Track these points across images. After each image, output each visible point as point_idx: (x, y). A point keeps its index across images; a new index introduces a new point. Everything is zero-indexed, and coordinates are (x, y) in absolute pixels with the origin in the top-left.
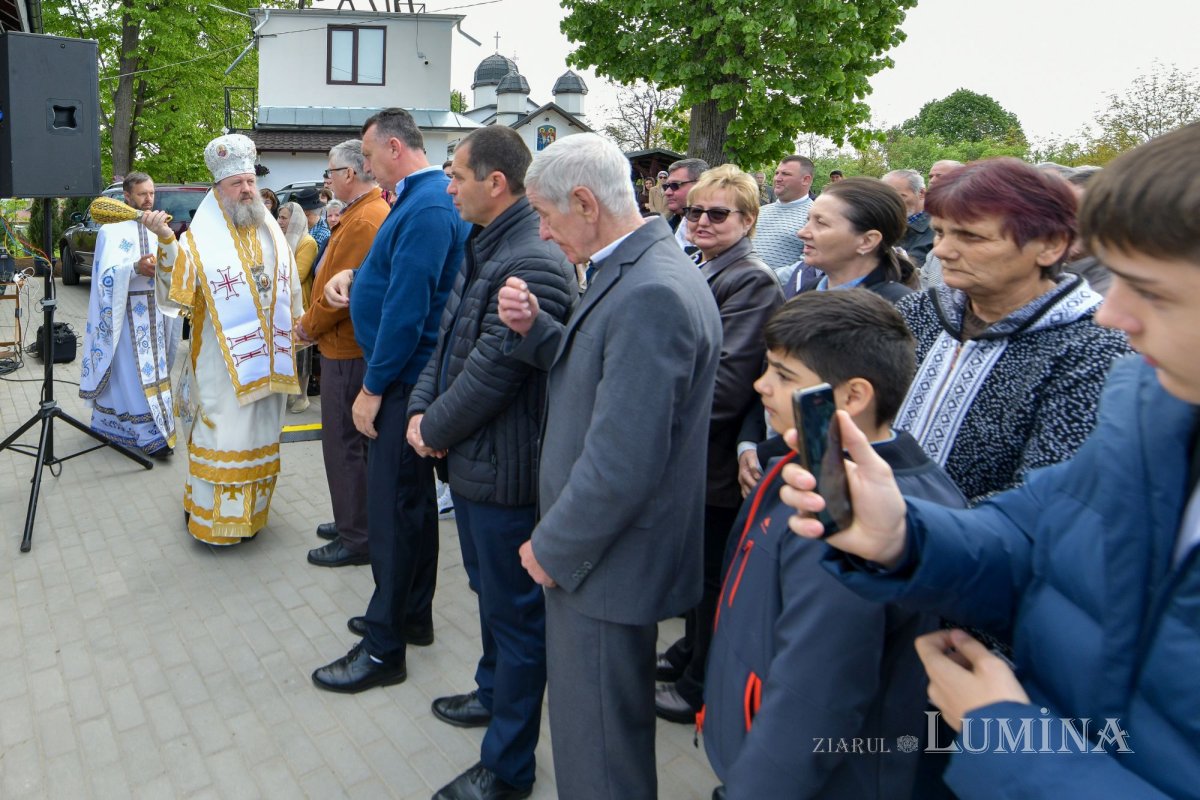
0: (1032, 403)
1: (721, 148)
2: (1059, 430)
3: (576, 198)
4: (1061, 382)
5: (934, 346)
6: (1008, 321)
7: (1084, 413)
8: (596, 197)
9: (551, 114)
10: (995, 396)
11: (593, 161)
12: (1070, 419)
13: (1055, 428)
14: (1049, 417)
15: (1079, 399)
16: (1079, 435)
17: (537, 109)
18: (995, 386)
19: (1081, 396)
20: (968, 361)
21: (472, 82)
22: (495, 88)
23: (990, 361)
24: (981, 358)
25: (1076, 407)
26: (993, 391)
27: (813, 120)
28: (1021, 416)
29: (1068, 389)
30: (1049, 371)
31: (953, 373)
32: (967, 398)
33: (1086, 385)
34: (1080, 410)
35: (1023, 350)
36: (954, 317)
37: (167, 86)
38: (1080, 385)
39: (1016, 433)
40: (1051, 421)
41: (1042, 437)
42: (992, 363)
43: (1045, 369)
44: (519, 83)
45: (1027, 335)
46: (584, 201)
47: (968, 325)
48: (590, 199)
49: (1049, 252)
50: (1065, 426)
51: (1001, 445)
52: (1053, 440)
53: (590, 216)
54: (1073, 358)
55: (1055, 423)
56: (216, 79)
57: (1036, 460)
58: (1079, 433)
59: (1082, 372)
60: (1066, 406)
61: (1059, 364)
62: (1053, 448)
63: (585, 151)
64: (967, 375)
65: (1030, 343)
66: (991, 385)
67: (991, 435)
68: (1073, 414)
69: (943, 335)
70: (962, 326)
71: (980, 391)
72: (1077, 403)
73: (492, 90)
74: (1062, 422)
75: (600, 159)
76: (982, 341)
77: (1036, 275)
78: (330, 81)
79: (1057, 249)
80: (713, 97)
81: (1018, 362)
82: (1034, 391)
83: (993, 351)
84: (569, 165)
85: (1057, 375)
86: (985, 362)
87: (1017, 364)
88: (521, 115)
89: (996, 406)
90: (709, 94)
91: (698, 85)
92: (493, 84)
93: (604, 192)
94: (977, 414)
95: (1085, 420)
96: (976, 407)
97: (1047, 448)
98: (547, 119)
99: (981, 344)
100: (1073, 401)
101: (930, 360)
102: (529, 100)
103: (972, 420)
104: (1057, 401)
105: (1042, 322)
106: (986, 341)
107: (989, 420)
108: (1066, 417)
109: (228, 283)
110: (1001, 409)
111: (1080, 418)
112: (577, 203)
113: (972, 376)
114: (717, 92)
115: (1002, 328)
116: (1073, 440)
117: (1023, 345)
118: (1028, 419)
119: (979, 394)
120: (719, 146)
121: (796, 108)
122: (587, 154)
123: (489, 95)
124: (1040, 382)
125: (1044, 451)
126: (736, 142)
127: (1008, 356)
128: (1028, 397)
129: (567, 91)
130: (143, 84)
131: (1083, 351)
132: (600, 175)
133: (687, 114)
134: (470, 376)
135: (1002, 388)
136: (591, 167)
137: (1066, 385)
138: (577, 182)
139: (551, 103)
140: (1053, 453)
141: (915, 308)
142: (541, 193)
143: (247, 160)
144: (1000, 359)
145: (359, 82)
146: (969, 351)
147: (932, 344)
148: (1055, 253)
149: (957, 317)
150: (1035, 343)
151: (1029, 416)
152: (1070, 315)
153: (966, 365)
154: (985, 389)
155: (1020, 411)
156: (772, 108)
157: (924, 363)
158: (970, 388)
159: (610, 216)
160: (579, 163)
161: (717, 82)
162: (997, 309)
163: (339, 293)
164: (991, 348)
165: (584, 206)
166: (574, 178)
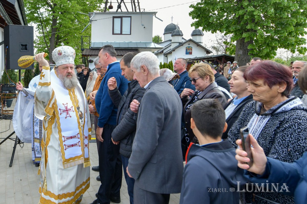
0: (273, 135)
1: (248, 54)
2: (279, 143)
3: (142, 68)
4: (281, 129)
5: (253, 117)
6: (271, 110)
7: (286, 138)
8: (147, 69)
9: (190, 43)
10: (265, 133)
11: (148, 59)
12: (282, 140)
13: (278, 142)
14: (277, 138)
15: (285, 134)
16: (285, 145)
17: (185, 41)
18: (266, 129)
19: (286, 133)
20: (260, 122)
21: (164, 33)
22: (171, 34)
23: (265, 122)
24: (263, 121)
25: (284, 136)
26: (265, 131)
27: (283, 44)
28: (270, 138)
29: (283, 130)
30: (278, 125)
31: (256, 125)
32: (258, 133)
33: (288, 130)
34: (285, 137)
35: (274, 119)
36: (258, 109)
37: (65, 36)
38: (286, 129)
39: (269, 144)
40: (278, 140)
41: (275, 145)
42: (266, 123)
43: (277, 124)
44: (179, 32)
45: (276, 114)
46: (144, 69)
47: (262, 111)
48: (146, 69)
49: (281, 88)
50: (281, 142)
51: (265, 147)
52: (277, 146)
53: (145, 73)
54: (285, 121)
55: (279, 141)
56: (80, 34)
57: (273, 152)
58: (285, 144)
59: (287, 125)
60: (282, 136)
61: (281, 123)
62: (277, 148)
63: (146, 56)
64: (259, 126)
65: (276, 117)
66: (265, 129)
67: (263, 144)
68: (283, 138)
69: (255, 114)
70: (260, 111)
71: (262, 131)
72: (285, 135)
73: (170, 35)
74: (280, 140)
75: (150, 58)
76: (263, 116)
77: (280, 95)
78: (113, 34)
79: (284, 87)
80: (243, 37)
81: (272, 122)
82: (274, 131)
83: (266, 119)
84: (141, 59)
85: (281, 126)
86: (264, 122)
87: (272, 123)
88: (180, 43)
89: (265, 135)
90: (242, 36)
91: (238, 33)
92: (171, 33)
93: (150, 67)
94: (260, 138)
95: (287, 140)
96: (260, 136)
97: (276, 148)
98: (189, 44)
99: (263, 117)
100: (284, 134)
101: (251, 122)
102: (183, 38)
103: (259, 140)
104: (280, 134)
105: (279, 110)
106: (265, 116)
107: (263, 139)
108: (281, 139)
109: (67, 110)
110: (266, 136)
111: (285, 139)
112: (142, 69)
113: (260, 126)
114: (244, 35)
115: (269, 112)
116: (283, 146)
117: (274, 117)
118: (273, 140)
119: (261, 132)
120: (247, 53)
121: (276, 40)
122: (146, 57)
123: (169, 36)
124: (276, 128)
125: (275, 149)
126: (253, 51)
127: (270, 120)
128: (272, 133)
129: (196, 35)
130: (58, 36)
131: (288, 119)
132: (149, 63)
133: (235, 43)
134: (125, 119)
135: (267, 130)
136: (147, 60)
137: (282, 129)
138: (143, 64)
139: (191, 39)
140: (277, 150)
141: (250, 106)
142: (134, 66)
143: (71, 58)
144: (268, 121)
145: (123, 34)
146: (260, 119)
147: (252, 116)
148: (283, 88)
149: (259, 108)
150: (278, 117)
151: (273, 139)
152: (288, 108)
153: (259, 123)
154: (263, 130)
155: (271, 137)
156: (266, 40)
157: (249, 122)
158: (259, 130)
159: (151, 74)
160: (144, 59)
161: (245, 32)
162: (269, 106)
163: (93, 96)
164: (266, 118)
165: (144, 71)
166: (142, 62)
